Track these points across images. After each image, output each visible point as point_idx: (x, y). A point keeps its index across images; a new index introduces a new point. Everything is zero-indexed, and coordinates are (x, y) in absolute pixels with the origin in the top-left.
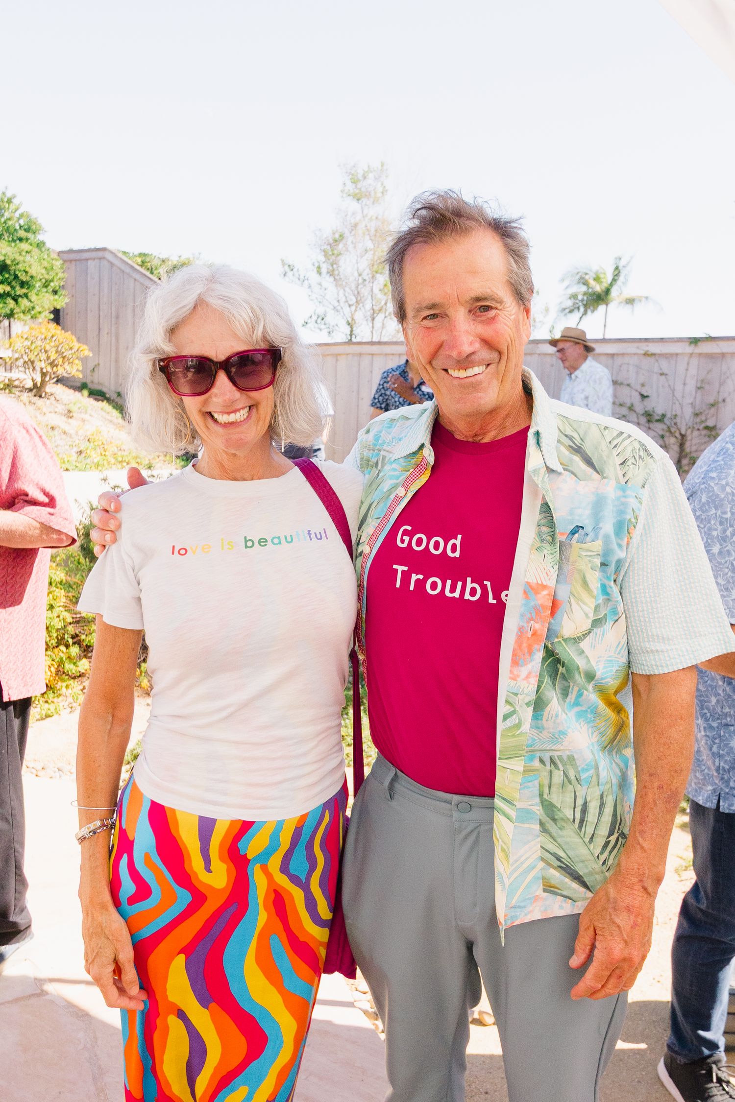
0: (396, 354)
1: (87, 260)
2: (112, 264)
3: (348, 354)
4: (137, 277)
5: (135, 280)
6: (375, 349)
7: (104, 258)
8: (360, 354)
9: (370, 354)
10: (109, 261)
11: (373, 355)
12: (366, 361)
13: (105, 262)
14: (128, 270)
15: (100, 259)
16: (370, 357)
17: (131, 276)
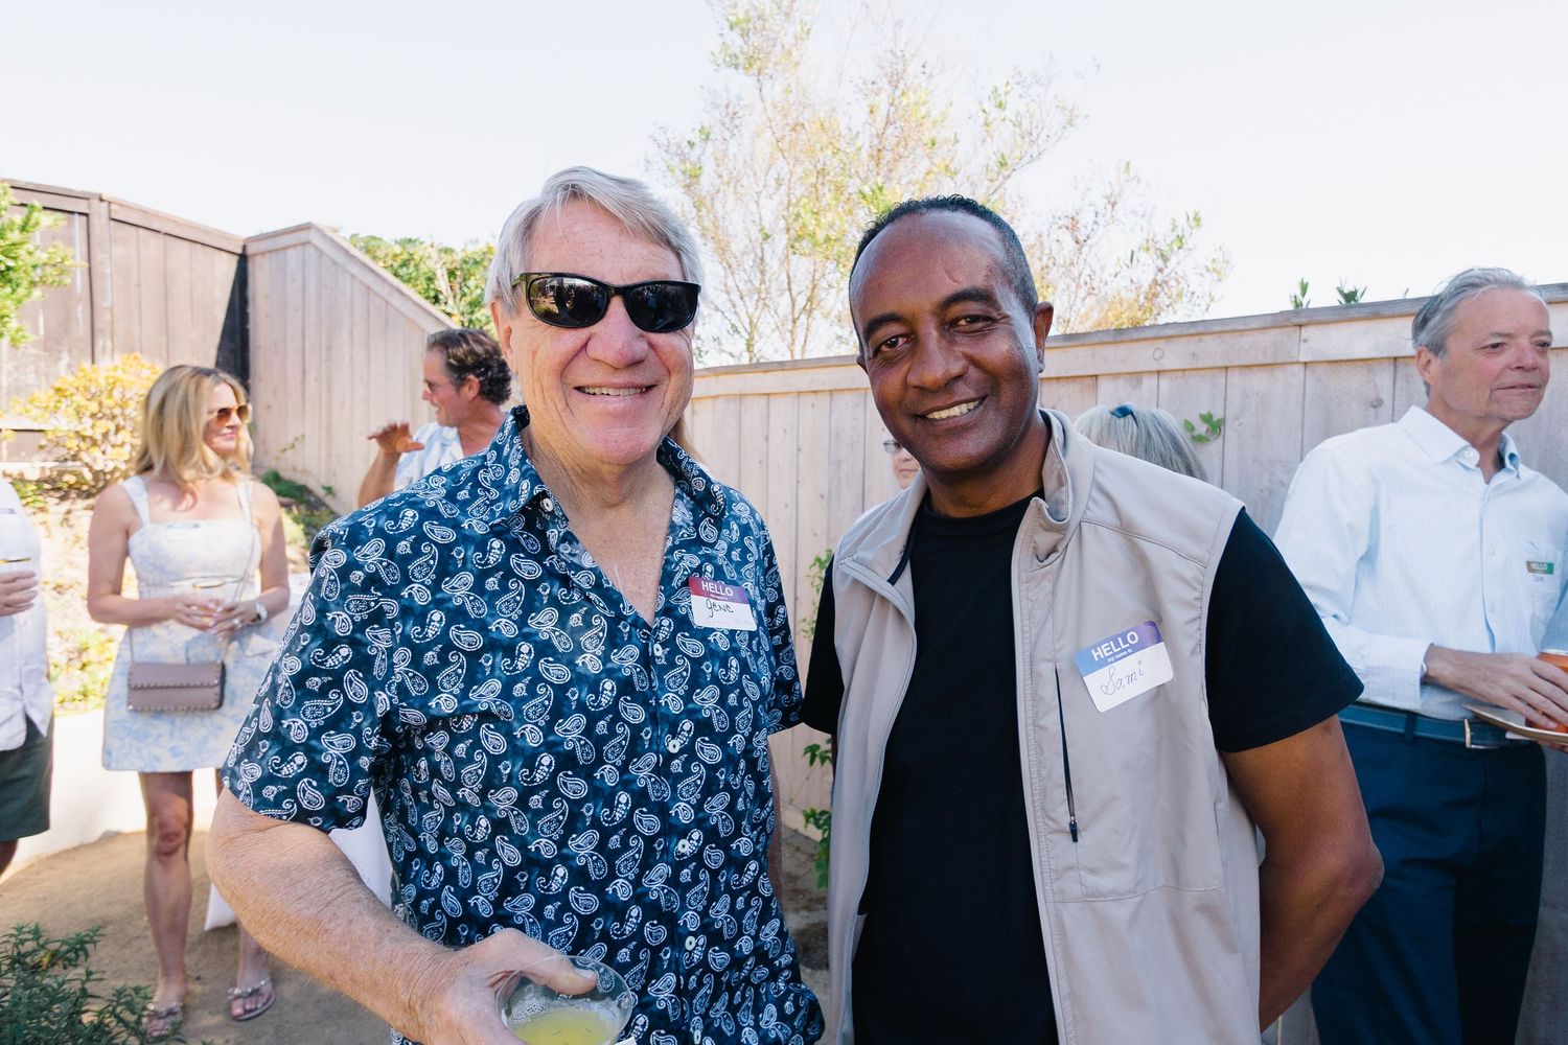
0: (822, 391)
1: (285, 248)
2: (320, 252)
3: (715, 397)
4: (354, 269)
5: (353, 276)
6: (770, 382)
7: (309, 243)
8: (742, 396)
9: (765, 394)
10: (316, 247)
11: (768, 394)
12: (755, 408)
13: (310, 250)
14: (341, 259)
15: (304, 244)
16: (763, 400)
17: (346, 271)
